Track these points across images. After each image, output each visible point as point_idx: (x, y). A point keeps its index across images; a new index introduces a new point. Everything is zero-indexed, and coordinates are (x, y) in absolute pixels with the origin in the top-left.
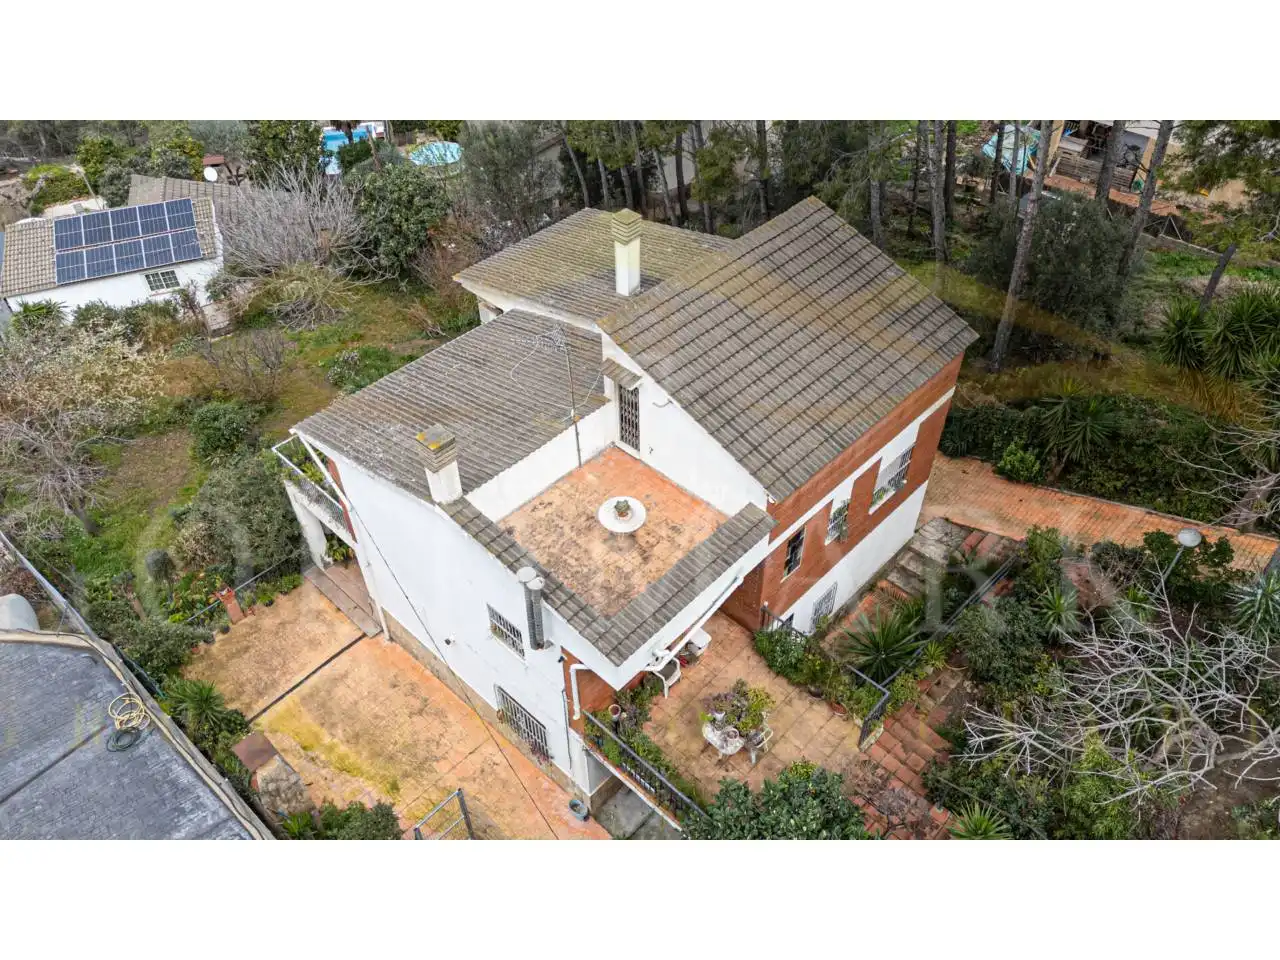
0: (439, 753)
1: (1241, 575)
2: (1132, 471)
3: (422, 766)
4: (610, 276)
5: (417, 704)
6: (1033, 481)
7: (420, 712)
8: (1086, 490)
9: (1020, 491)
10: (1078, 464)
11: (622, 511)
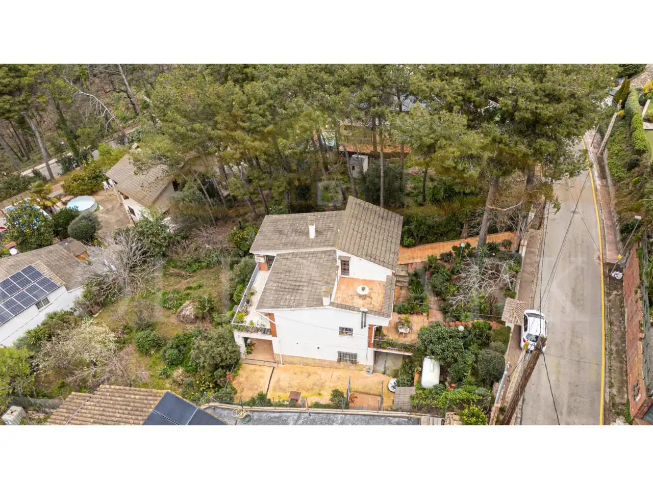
0: (323, 381)
1: (474, 248)
2: (436, 234)
3: (322, 386)
4: (308, 234)
5: (307, 375)
6: (414, 245)
7: (309, 375)
8: (428, 243)
9: (413, 249)
10: (424, 237)
11: (363, 289)
